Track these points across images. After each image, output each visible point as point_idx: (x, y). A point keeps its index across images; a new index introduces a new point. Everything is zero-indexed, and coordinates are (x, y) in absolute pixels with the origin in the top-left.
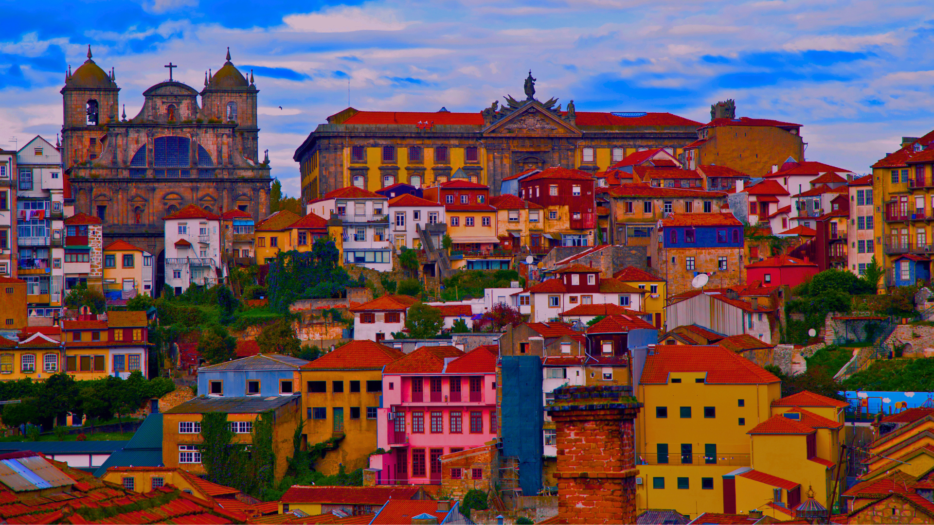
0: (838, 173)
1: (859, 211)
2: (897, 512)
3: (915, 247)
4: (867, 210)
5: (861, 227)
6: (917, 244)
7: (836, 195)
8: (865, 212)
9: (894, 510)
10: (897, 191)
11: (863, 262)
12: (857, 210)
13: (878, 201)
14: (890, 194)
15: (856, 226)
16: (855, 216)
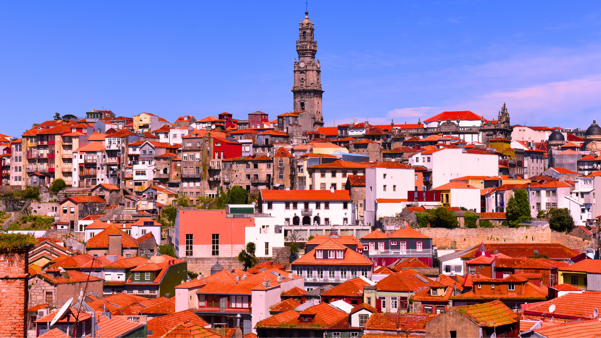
0: (6, 138)
1: (16, 154)
2: (38, 282)
3: (39, 170)
4: (19, 154)
5: (16, 160)
6: (40, 168)
7: (5, 147)
8: (18, 154)
9: (37, 281)
10: (32, 146)
11: (16, 176)
12: (15, 153)
13: (24, 150)
14: (29, 147)
15: (14, 160)
16: (14, 156)
